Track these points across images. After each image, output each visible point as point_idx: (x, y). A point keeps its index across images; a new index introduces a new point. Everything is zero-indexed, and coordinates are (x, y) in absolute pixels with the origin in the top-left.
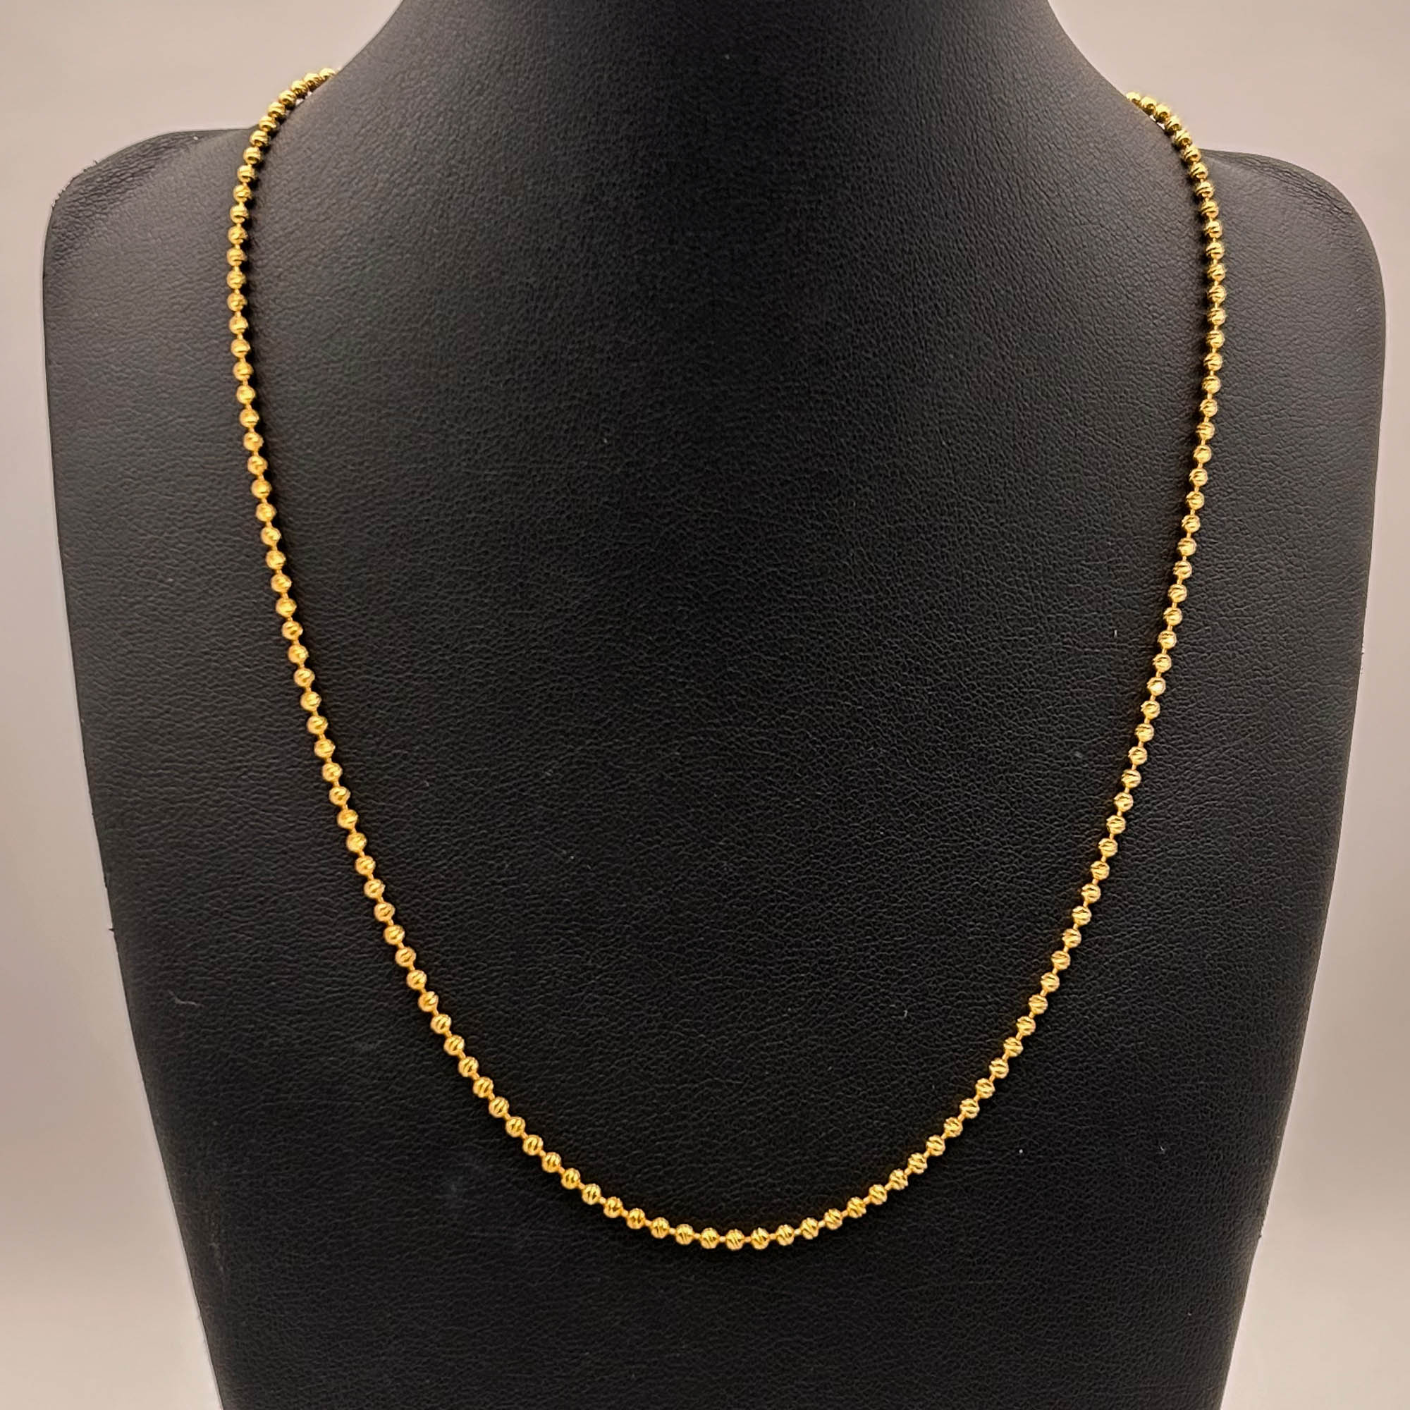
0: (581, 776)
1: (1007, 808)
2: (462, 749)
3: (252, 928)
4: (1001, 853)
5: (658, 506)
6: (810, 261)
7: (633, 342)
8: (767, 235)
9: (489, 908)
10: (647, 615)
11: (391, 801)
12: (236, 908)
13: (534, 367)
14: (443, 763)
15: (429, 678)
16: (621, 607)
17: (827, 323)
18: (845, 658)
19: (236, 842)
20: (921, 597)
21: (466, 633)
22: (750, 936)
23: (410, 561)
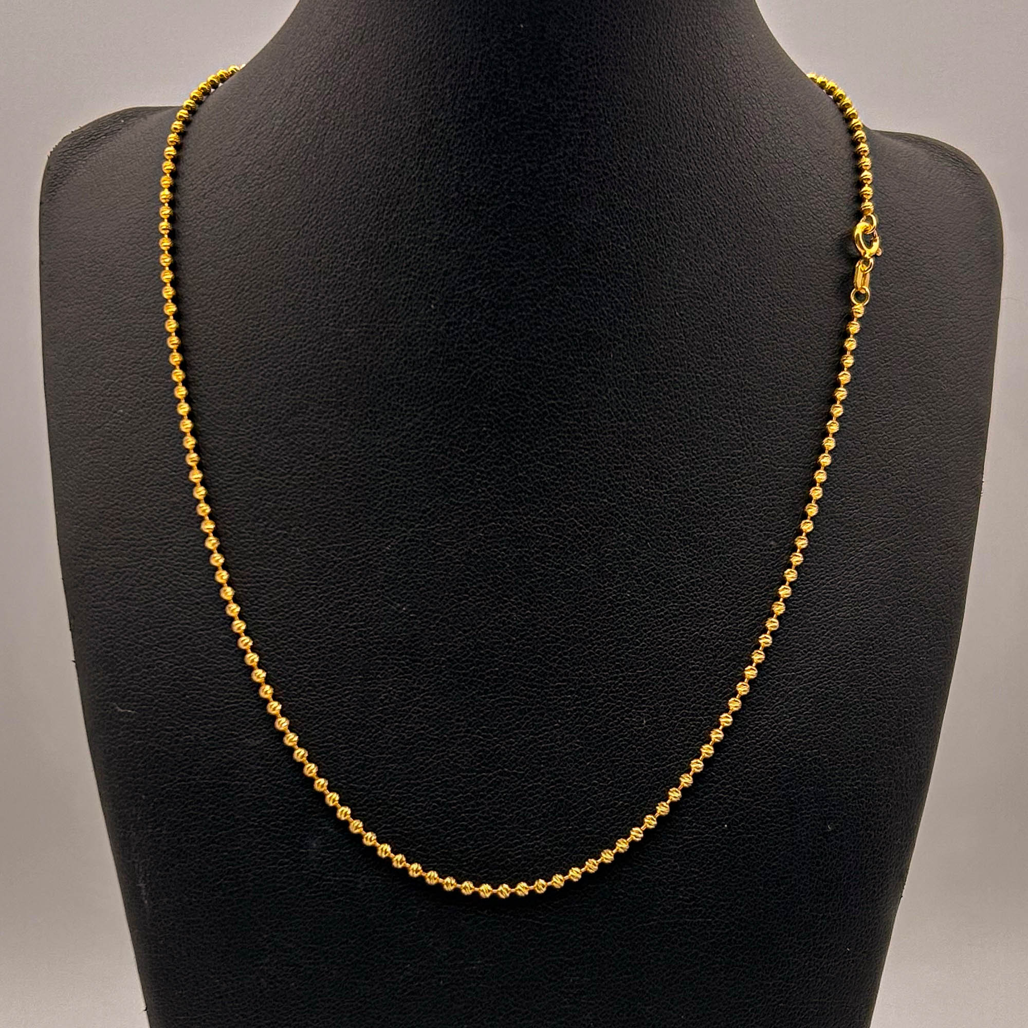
0: (411, 550)
1: (720, 580)
2: (326, 530)
3: (173, 657)
4: (715, 612)
5: (470, 354)
6: (581, 177)
7: (453, 235)
8: (550, 157)
9: (343, 644)
10: (460, 434)
11: (275, 568)
12: (162, 643)
13: (382, 254)
14: (312, 540)
15: (304, 479)
16: (442, 428)
17: (593, 222)
18: (604, 468)
19: (163, 596)
20: (660, 425)
21: (331, 446)
22: (532, 667)
23: (292, 394)
